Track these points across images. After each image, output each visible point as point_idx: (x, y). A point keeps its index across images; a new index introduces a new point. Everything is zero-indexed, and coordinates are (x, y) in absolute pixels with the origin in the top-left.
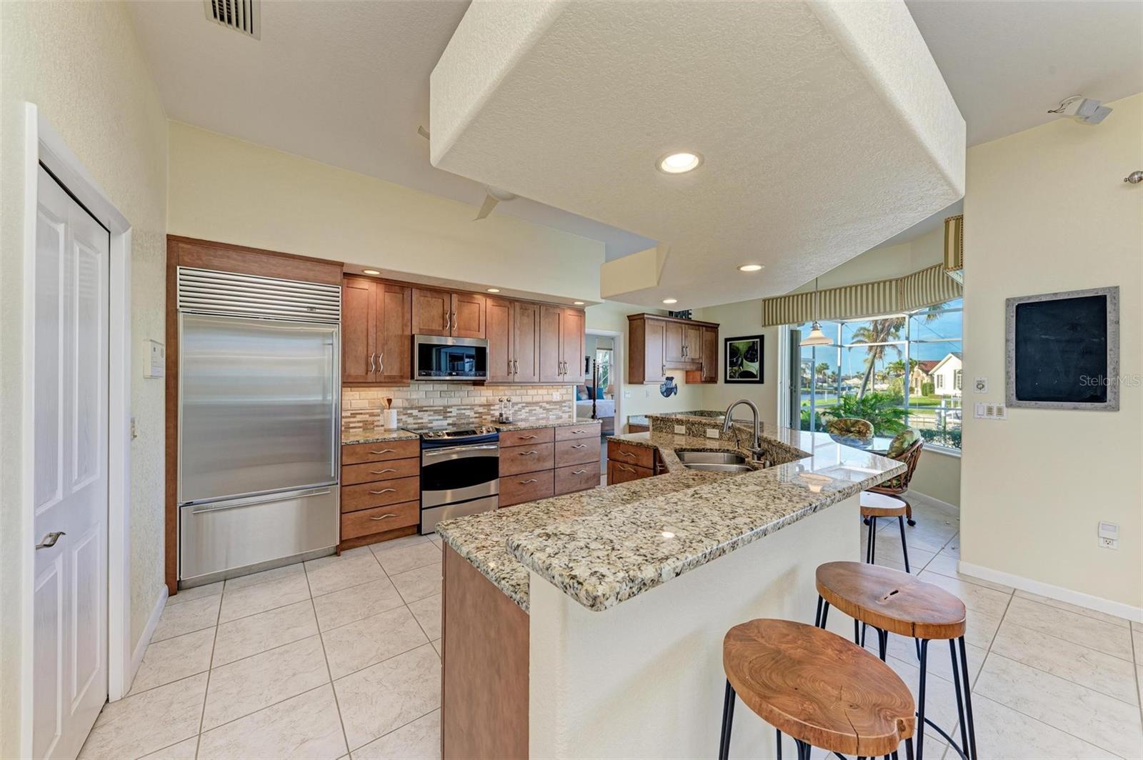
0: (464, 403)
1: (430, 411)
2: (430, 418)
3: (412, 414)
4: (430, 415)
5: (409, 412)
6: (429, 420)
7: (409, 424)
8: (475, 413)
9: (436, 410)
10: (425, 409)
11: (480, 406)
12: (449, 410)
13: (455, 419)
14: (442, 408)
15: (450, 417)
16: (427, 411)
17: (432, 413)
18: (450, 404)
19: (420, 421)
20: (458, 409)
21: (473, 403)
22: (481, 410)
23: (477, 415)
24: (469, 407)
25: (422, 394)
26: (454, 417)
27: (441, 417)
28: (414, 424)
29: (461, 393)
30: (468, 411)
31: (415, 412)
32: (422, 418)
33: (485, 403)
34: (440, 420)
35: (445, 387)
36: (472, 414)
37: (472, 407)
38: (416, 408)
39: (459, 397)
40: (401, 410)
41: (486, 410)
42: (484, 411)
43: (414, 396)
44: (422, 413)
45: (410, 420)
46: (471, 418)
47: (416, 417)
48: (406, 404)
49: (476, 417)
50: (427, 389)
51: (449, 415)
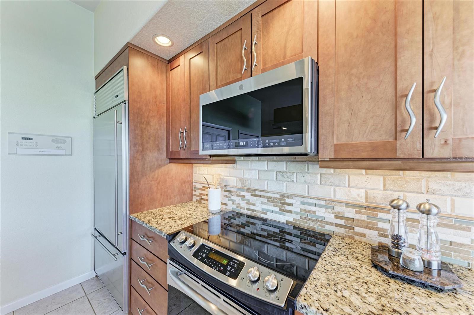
0: (313, 194)
1: (264, 197)
2: (264, 207)
3: (244, 196)
4: (263, 203)
5: (242, 193)
6: (263, 209)
7: (241, 208)
8: (336, 217)
9: (271, 198)
10: (257, 193)
11: (349, 205)
12: (288, 201)
13: (298, 217)
14: (278, 196)
15: (291, 212)
16: (259, 196)
17: (265, 200)
18: (289, 192)
19: (252, 207)
20: (303, 203)
21: (333, 198)
22: (350, 213)
23: (342, 222)
24: (323, 203)
25: (254, 175)
26: (296, 213)
27: (277, 209)
28: (248, 209)
29: (308, 177)
30: (324, 210)
31: (248, 195)
32: (254, 205)
33: (363, 202)
34: (276, 212)
35: (282, 165)
36: (330, 217)
37: (330, 203)
38: (248, 190)
39: (306, 182)
40: (236, 190)
41: (364, 218)
42: (357, 217)
43: (247, 175)
44: (255, 198)
45: (243, 204)
46: (329, 223)
47: (248, 202)
48: (240, 185)
49: (337, 225)
50: (260, 169)
51: (288, 208)
